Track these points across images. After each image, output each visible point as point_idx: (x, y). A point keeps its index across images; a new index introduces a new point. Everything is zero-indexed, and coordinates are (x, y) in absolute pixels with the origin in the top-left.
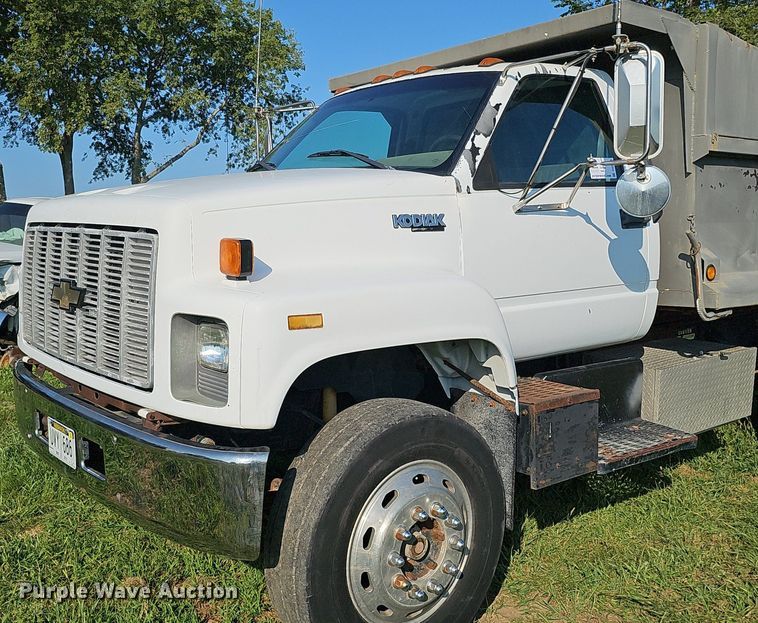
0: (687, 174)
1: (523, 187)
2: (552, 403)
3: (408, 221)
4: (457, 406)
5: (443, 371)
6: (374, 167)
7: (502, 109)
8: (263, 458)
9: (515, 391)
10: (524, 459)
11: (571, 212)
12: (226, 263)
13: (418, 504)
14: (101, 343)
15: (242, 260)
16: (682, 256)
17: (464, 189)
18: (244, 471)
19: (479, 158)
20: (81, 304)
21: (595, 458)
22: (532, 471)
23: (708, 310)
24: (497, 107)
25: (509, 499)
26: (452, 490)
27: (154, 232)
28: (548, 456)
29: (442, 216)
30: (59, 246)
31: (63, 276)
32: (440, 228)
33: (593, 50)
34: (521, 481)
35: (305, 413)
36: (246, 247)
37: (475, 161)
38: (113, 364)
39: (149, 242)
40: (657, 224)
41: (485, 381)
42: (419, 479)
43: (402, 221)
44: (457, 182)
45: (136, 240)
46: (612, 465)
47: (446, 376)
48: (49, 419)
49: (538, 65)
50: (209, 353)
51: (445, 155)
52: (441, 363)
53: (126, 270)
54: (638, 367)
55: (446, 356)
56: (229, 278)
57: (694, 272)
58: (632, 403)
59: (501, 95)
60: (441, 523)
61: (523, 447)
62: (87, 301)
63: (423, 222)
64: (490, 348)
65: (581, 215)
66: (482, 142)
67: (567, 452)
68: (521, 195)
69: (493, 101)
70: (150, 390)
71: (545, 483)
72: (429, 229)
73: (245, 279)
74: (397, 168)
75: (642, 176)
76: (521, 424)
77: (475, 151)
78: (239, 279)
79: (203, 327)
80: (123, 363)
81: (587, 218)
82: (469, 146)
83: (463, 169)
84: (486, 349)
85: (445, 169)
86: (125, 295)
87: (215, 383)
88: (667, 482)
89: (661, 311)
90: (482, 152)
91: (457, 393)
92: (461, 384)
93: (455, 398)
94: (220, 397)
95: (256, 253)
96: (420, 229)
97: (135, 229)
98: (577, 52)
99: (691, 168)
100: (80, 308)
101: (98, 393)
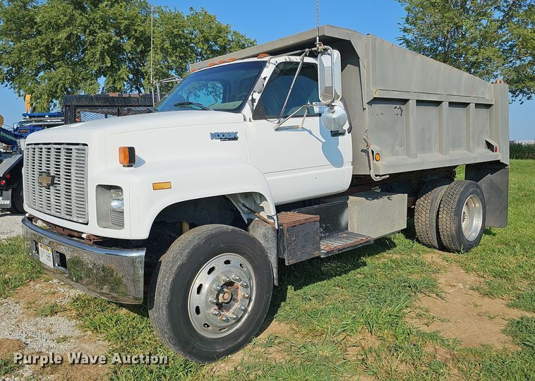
0: (364, 109)
1: (278, 118)
2: (294, 222)
3: (218, 136)
4: (250, 227)
5: (242, 210)
6: (204, 109)
7: (267, 79)
8: (143, 253)
9: (275, 217)
10: (282, 251)
11: (304, 129)
12: (123, 159)
13: (226, 273)
14: (63, 202)
15: (130, 157)
16: (362, 151)
17: (248, 120)
18: (133, 260)
19: (255, 104)
20: (53, 183)
21: (319, 249)
22: (285, 256)
23: (376, 176)
24: (265, 78)
25: (275, 271)
26: (245, 269)
27: (86, 145)
28: (294, 249)
29: (237, 133)
30: (41, 155)
31: (44, 170)
32: (236, 139)
33: (307, 50)
34: (281, 262)
35: (173, 234)
36: (131, 150)
37: (253, 105)
38: (69, 213)
39: (84, 150)
40: (350, 134)
41: (262, 214)
42: (227, 262)
43: (216, 136)
44: (244, 116)
45: (78, 150)
46: (328, 253)
47: (244, 213)
48: (39, 244)
49: (287, 57)
50: (115, 204)
51: (238, 103)
52: (241, 205)
53: (73, 165)
54: (345, 206)
55: (243, 202)
56: (124, 166)
57: (369, 157)
58: (343, 223)
59: (267, 72)
60: (238, 284)
61: (281, 245)
62: (56, 182)
63: (226, 136)
64: (262, 197)
65: (307, 130)
66: (257, 96)
67: (304, 247)
68: (277, 121)
69: (263, 75)
70: (87, 224)
71: (292, 262)
72: (230, 139)
73: (132, 166)
74: (215, 110)
75: (333, 111)
76: (279, 233)
77: (253, 100)
78: (129, 166)
79: (112, 191)
80: (74, 212)
81: (310, 132)
82: (250, 98)
83: (247, 110)
84: (260, 197)
85: (238, 110)
86: (73, 178)
87: (118, 218)
88: (365, 264)
89: (354, 177)
90: (257, 101)
91: (250, 221)
92: (251, 216)
93: (249, 223)
94: (120, 225)
95: (137, 153)
96: (225, 139)
97: (78, 144)
98: (300, 51)
99: (366, 106)
100: (52, 185)
101: (64, 228)
